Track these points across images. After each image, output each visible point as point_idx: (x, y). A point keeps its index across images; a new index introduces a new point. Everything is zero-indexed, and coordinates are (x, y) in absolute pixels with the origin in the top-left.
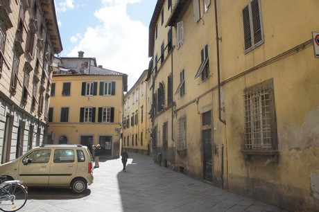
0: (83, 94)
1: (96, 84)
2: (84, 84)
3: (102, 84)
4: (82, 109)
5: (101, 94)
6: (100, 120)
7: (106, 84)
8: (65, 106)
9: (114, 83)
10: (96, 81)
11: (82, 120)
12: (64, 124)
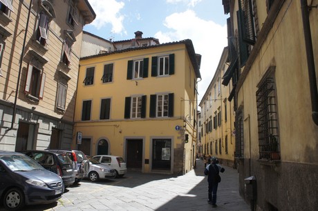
0: (129, 77)
1: (146, 60)
2: (130, 63)
3: (155, 59)
4: (128, 100)
5: (154, 74)
6: (153, 115)
7: (162, 59)
8: (105, 97)
9: (172, 57)
10: (146, 57)
11: (127, 115)
12: (105, 123)
